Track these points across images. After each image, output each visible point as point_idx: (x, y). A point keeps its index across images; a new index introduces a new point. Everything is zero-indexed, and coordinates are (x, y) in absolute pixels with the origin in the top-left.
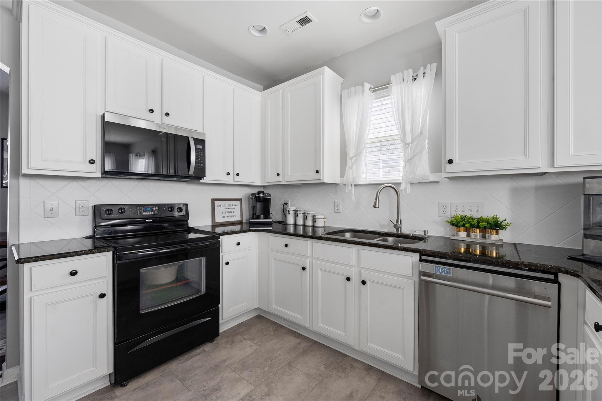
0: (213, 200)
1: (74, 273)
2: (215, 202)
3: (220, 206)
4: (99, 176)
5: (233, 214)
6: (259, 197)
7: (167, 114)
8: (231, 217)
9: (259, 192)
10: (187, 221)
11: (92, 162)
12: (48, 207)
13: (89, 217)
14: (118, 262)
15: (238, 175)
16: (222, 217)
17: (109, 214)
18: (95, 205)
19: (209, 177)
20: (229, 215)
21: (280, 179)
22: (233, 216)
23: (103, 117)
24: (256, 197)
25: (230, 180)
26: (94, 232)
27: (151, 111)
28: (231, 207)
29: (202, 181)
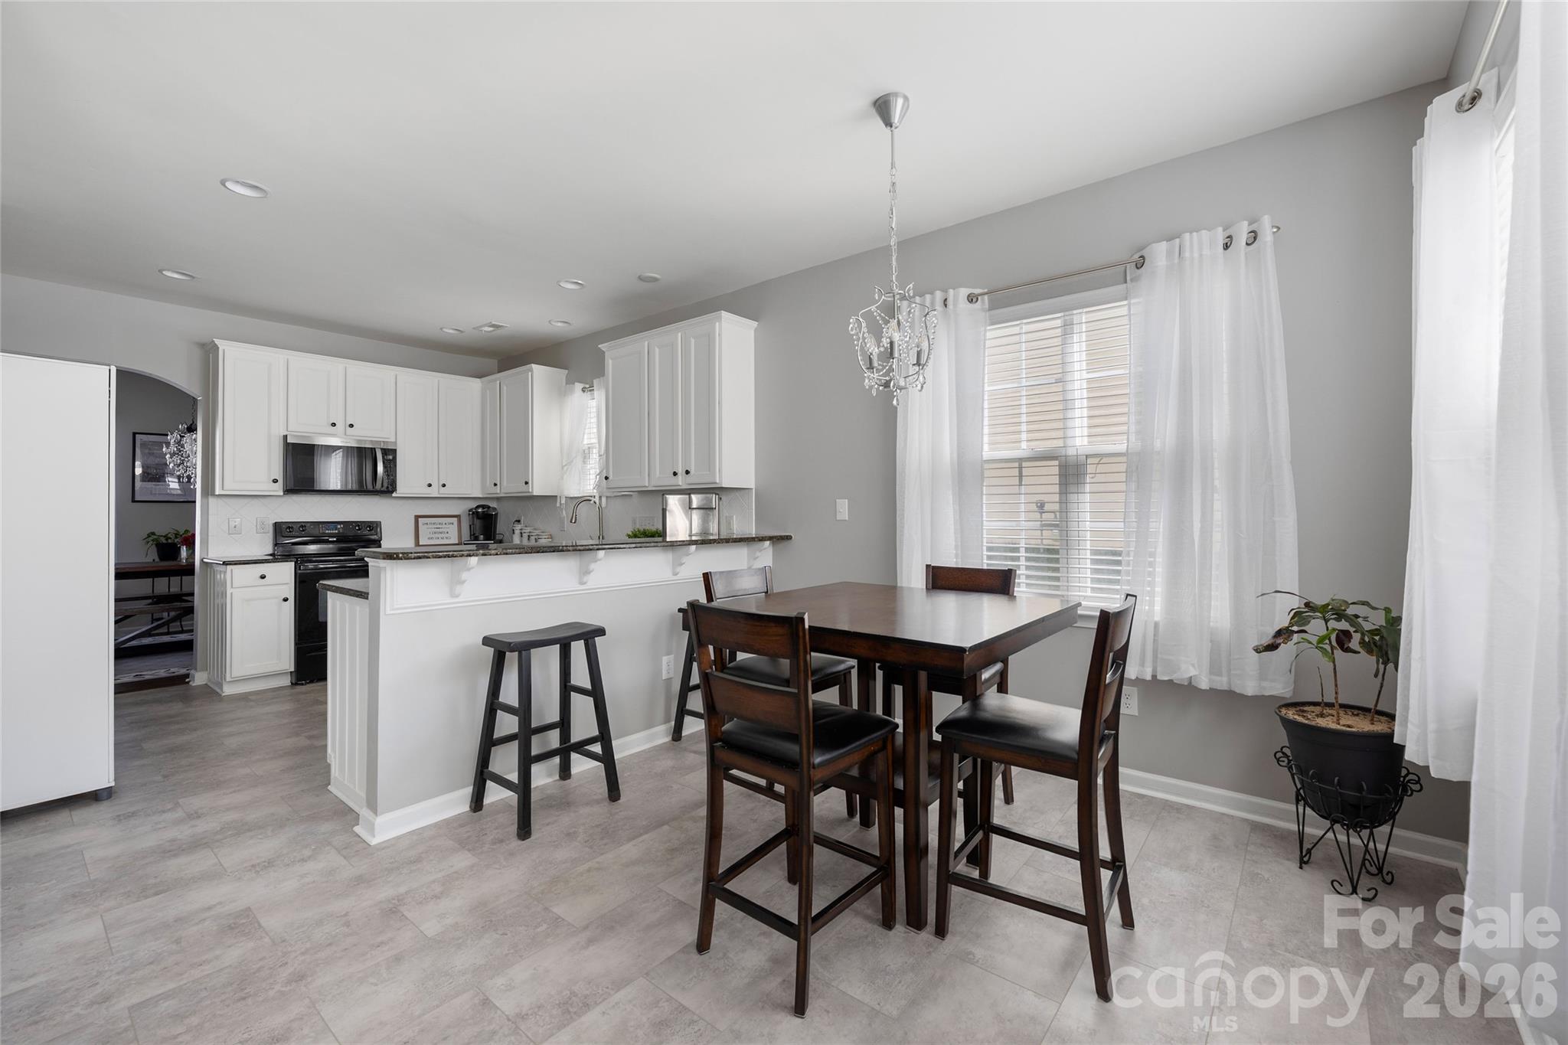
0: (417, 517)
1: (263, 577)
2: (420, 519)
3: (427, 524)
4: (282, 494)
5: (447, 535)
6: (478, 512)
7: (351, 426)
8: (442, 538)
9: (478, 507)
10: (380, 541)
11: (275, 481)
12: (232, 524)
13: (270, 536)
14: (299, 572)
15: (444, 485)
16: (429, 538)
17: (290, 532)
18: (276, 523)
19: (402, 489)
20: (440, 536)
21: (498, 489)
22: (447, 538)
23: (285, 437)
24: (473, 513)
25: (434, 492)
26: (274, 550)
27: (334, 425)
28: (444, 526)
29: (394, 495)
